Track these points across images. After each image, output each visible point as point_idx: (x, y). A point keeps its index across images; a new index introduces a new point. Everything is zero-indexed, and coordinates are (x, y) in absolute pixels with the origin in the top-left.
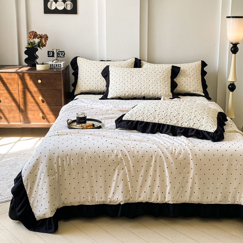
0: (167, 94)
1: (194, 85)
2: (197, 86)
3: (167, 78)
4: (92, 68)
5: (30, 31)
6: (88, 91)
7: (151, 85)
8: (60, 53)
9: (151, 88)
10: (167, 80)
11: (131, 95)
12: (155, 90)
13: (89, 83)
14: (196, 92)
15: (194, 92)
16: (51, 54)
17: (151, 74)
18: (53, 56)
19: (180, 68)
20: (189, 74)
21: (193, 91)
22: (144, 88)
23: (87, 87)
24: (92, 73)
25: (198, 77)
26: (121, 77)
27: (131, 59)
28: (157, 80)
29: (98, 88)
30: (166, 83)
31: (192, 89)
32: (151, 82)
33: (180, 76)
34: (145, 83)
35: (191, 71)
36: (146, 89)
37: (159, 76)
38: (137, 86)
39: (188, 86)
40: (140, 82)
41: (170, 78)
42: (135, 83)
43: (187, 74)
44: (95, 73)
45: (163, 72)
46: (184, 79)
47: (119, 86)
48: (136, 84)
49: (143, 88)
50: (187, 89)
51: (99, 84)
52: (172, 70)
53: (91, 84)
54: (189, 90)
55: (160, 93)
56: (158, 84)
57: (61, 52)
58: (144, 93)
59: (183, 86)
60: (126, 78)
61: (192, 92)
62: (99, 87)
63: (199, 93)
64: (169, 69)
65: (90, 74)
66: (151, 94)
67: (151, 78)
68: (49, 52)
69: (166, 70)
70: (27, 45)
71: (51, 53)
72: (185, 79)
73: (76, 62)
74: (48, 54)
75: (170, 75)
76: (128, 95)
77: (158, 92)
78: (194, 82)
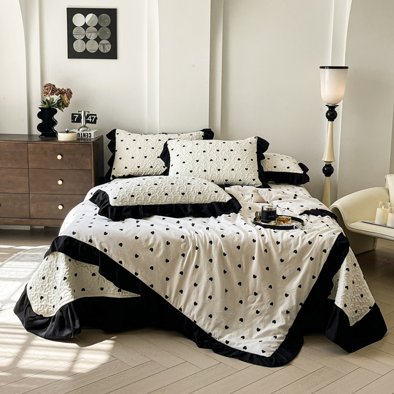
5: (45, 84)
18: (79, 121)
68: (73, 115)
70: (40, 104)
74: (72, 118)
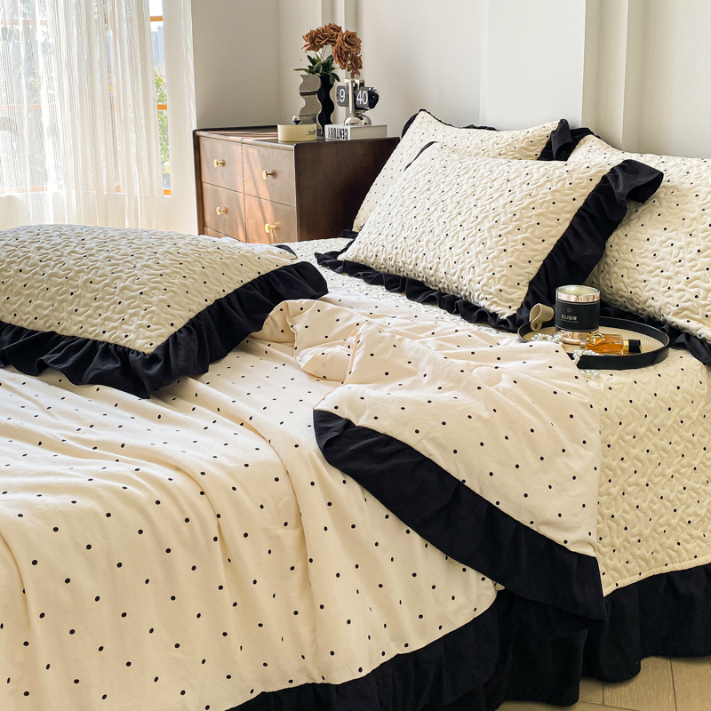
0: (492, 290)
1: (697, 278)
3: (538, 215)
10: (534, 222)
16: (342, 96)
18: (347, 103)
19: (662, 175)
21: (676, 314)
30: (519, 237)
31: (674, 298)
33: (646, 219)
37: (510, 199)
39: (664, 281)
41: (570, 216)
46: (659, 238)
47: (377, 218)
52: (605, 179)
54: (656, 304)
55: (470, 276)
58: (423, 264)
66: (442, 272)
68: (340, 89)
71: (343, 93)
72: (663, 239)
75: (580, 203)
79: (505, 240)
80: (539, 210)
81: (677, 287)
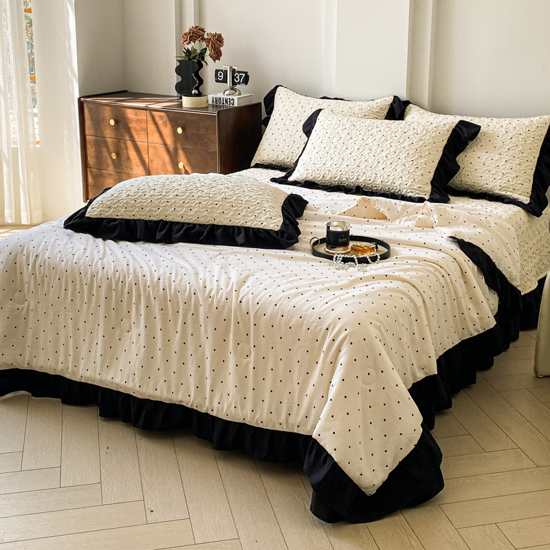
0: (415, 188)
1: (508, 173)
2: (514, 178)
3: (428, 149)
4: (292, 111)
6: (274, 163)
7: (381, 162)
8: (237, 76)
9: (381, 168)
10: (427, 153)
11: (337, 179)
12: (388, 174)
13: (277, 144)
14: (508, 194)
15: (503, 193)
16: (221, 77)
17: (393, 135)
18: (225, 81)
19: (480, 127)
20: (501, 144)
21: (500, 190)
22: (366, 166)
23: (272, 152)
24: (287, 123)
25: (525, 155)
26: (327, 135)
27: (385, 99)
28: (400, 152)
29: (292, 156)
30: (422, 160)
31: (498, 183)
32: (384, 154)
33: (475, 148)
34: (371, 155)
35: (510, 137)
36: (368, 169)
37: (411, 142)
38: (352, 160)
39: (491, 176)
40: (361, 150)
41: (442, 149)
42: (349, 152)
43: (495, 145)
44: (292, 125)
45: (425, 132)
46: (484, 156)
47: (317, 155)
48: (350, 156)
49: (362, 166)
50: (486, 182)
51: (296, 148)
52: (454, 130)
53: (280, 147)
54: (489, 187)
55: (400, 182)
56: (400, 161)
57: (239, 72)
58: (363, 178)
59: (476, 175)
60: (335, 140)
61: (497, 192)
62: (295, 155)
63: (515, 196)
64: (447, 127)
65: (282, 126)
66: (379, 182)
67: (389, 146)
68: (217, 71)
69: (435, 129)
71: (220, 74)
72: (487, 157)
73: (274, 97)
74: (216, 76)
75: (445, 142)
76: (330, 178)
77: (394, 179)
78: (508, 166)
79: (415, 163)
80: (429, 147)
81: (499, 177)
